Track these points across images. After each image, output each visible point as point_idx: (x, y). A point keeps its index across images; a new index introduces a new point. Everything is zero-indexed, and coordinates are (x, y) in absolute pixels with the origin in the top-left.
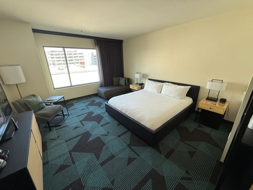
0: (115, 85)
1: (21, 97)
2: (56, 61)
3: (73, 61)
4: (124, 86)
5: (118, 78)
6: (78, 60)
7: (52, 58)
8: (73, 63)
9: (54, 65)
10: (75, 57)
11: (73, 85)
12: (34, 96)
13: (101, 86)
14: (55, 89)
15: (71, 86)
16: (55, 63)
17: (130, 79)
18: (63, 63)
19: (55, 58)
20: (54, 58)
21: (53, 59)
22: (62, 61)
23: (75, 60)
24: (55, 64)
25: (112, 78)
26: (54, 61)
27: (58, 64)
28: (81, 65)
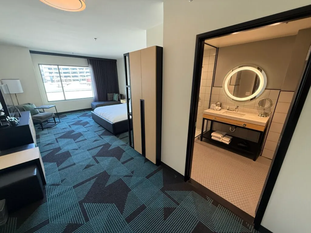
0: (109, 100)
1: (19, 104)
2: (55, 77)
3: (78, 77)
4: (117, 101)
5: (112, 94)
6: (85, 77)
7: (50, 73)
8: (78, 80)
9: (52, 81)
10: (80, 73)
11: (66, 99)
12: (29, 104)
13: (95, 101)
14: (48, 102)
15: (65, 100)
16: (53, 79)
17: (123, 95)
18: (65, 80)
19: (54, 73)
20: (52, 72)
21: (51, 75)
22: (63, 77)
23: (80, 76)
24: (54, 81)
25: (107, 94)
26: (53, 76)
27: (57, 81)
28: (87, 83)
